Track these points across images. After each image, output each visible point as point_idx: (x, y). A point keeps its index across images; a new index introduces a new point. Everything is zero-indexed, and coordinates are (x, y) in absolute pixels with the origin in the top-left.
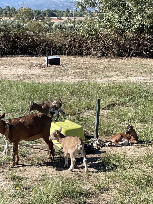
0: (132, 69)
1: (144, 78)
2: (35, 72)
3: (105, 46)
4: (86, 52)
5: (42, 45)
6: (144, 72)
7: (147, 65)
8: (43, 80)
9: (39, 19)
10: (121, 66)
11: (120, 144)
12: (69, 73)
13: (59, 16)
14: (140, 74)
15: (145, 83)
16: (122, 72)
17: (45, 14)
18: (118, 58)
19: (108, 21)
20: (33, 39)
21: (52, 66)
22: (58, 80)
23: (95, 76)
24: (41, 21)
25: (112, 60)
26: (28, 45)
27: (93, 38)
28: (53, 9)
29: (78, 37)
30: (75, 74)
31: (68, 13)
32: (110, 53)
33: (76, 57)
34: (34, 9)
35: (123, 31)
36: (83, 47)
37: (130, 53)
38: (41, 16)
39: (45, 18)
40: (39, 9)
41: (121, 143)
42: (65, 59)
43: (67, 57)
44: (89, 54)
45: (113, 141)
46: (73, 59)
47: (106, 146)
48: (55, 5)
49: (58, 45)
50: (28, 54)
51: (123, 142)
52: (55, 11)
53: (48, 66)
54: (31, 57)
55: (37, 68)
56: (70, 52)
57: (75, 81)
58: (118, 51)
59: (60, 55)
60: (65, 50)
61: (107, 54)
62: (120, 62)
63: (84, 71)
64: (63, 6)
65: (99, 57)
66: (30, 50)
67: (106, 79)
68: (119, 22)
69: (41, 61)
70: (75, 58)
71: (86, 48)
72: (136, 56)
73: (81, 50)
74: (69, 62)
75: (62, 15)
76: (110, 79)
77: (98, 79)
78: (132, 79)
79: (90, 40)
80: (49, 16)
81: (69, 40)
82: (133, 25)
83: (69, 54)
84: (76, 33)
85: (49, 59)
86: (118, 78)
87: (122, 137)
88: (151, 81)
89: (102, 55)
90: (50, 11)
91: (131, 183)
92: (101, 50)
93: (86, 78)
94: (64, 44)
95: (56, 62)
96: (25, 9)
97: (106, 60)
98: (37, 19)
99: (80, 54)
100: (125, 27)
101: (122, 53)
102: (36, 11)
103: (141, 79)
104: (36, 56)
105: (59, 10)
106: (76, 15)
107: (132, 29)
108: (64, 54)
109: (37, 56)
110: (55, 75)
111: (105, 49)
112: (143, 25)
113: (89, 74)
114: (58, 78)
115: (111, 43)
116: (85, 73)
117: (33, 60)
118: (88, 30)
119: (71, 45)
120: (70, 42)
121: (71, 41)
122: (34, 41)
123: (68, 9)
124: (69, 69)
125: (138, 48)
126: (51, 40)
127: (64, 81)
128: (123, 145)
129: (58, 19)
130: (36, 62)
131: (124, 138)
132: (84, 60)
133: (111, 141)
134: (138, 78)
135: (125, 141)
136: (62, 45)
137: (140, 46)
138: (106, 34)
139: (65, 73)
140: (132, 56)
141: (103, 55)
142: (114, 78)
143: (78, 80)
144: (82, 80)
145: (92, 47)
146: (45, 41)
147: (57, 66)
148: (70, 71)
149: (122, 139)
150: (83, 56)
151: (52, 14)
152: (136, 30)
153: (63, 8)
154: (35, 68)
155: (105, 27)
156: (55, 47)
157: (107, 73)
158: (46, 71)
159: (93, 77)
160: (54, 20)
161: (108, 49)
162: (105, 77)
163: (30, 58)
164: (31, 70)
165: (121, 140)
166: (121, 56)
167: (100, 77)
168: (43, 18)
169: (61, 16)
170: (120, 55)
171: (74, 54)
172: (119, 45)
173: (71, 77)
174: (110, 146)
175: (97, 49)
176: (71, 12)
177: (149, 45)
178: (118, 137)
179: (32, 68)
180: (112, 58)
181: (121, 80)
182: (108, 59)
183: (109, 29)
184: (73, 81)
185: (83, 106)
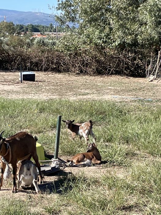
0: (110, 87)
1: (120, 97)
2: (7, 88)
3: (83, 63)
4: (64, 69)
5: (18, 60)
6: (121, 91)
7: (126, 83)
8: (14, 97)
9: (21, 34)
10: (99, 84)
11: (82, 165)
12: (43, 90)
13: (42, 31)
14: (117, 92)
15: (120, 102)
16: (99, 91)
17: (27, 29)
18: (97, 76)
19: (88, 36)
20: (8, 54)
21: (27, 82)
22: (30, 97)
23: (70, 93)
24: (23, 36)
25: (91, 77)
26: (3, 59)
27: (71, 54)
28: (36, 24)
29: (56, 53)
30: (48, 91)
31: (51, 29)
32: (89, 70)
33: (54, 73)
34: (16, 23)
35: (103, 48)
36: (60, 63)
37: (109, 70)
38: (23, 31)
39: (27, 33)
40: (21, 24)
41: (83, 163)
42: (41, 75)
43: (43, 73)
44: (67, 71)
45: (75, 161)
46: (50, 75)
47: (67, 166)
48: (38, 20)
49: (34, 60)
50: (3, 69)
51: (85, 163)
52: (38, 27)
53: (21, 82)
54: (6, 72)
55: (10, 83)
56: (47, 68)
57: (47, 98)
58: (97, 69)
59: (36, 71)
60: (42, 66)
61: (86, 71)
62: (99, 80)
63: (59, 88)
64: (47, 21)
65: (77, 74)
66: (5, 65)
67: (81, 97)
68: (99, 38)
69: (15, 77)
70: (52, 74)
71: (64, 64)
72: (116, 74)
73: (59, 66)
74: (45, 79)
75: (46, 31)
76: (85, 97)
77: (72, 96)
78: (108, 97)
79: (68, 56)
80: (32, 31)
81: (46, 55)
82: (114, 42)
83: (46, 70)
84: (54, 48)
85: (23, 75)
86: (93, 97)
87: (84, 156)
88: (126, 100)
89: (80, 72)
90: (32, 26)
91: (84, 205)
92: (79, 66)
93: (59, 95)
94: (41, 60)
95: (31, 78)
96: (7, 23)
97: (84, 77)
98: (19, 33)
99: (57, 70)
100: (105, 43)
101: (101, 70)
102: (18, 25)
103: (117, 98)
104: (10, 72)
105: (42, 25)
106: (60, 31)
107: (112, 46)
108: (41, 70)
109: (12, 72)
110: (27, 91)
111: (84, 66)
112: (124, 42)
113: (64, 91)
114: (30, 94)
115: (90, 60)
116: (59, 90)
117: (7, 75)
118: (66, 45)
119: (48, 61)
120: (47, 58)
121: (49, 57)
122: (9, 55)
123: (52, 24)
124: (43, 85)
125: (118, 65)
126: (28, 55)
127: (36, 97)
128: (84, 165)
129: (41, 34)
130: (10, 78)
131: (87, 158)
132: (61, 77)
133: (72, 162)
134: (114, 96)
135: (87, 161)
136: (39, 60)
137: (120, 64)
138: (86, 51)
139: (39, 90)
140: (112, 74)
141: (82, 72)
142: (89, 96)
143: (51, 97)
144: (56, 97)
145: (71, 63)
146: (21, 56)
147: (31, 82)
148: (44, 87)
149: (84, 158)
150: (61, 73)
151: (35, 29)
152: (116, 47)
153: (47, 23)
154: (7, 83)
155: (85, 43)
156: (31, 63)
157: (83, 91)
158: (19, 87)
159: (67, 94)
160: (37, 35)
161: (87, 66)
162: (80, 94)
163: (4, 73)
164: (2, 86)
165: (82, 160)
166: (101, 74)
167: (74, 94)
168: (26, 33)
169: (44, 31)
170: (99, 72)
171: (52, 71)
172: (98, 61)
173: (45, 94)
174: (71, 166)
175: (76, 65)
176: (54, 27)
177: (130, 63)
178: (80, 157)
179: (5, 83)
180: (90, 76)
181: (96, 98)
182: (87, 77)
183: (89, 44)
184: (45, 98)
185: (50, 124)
